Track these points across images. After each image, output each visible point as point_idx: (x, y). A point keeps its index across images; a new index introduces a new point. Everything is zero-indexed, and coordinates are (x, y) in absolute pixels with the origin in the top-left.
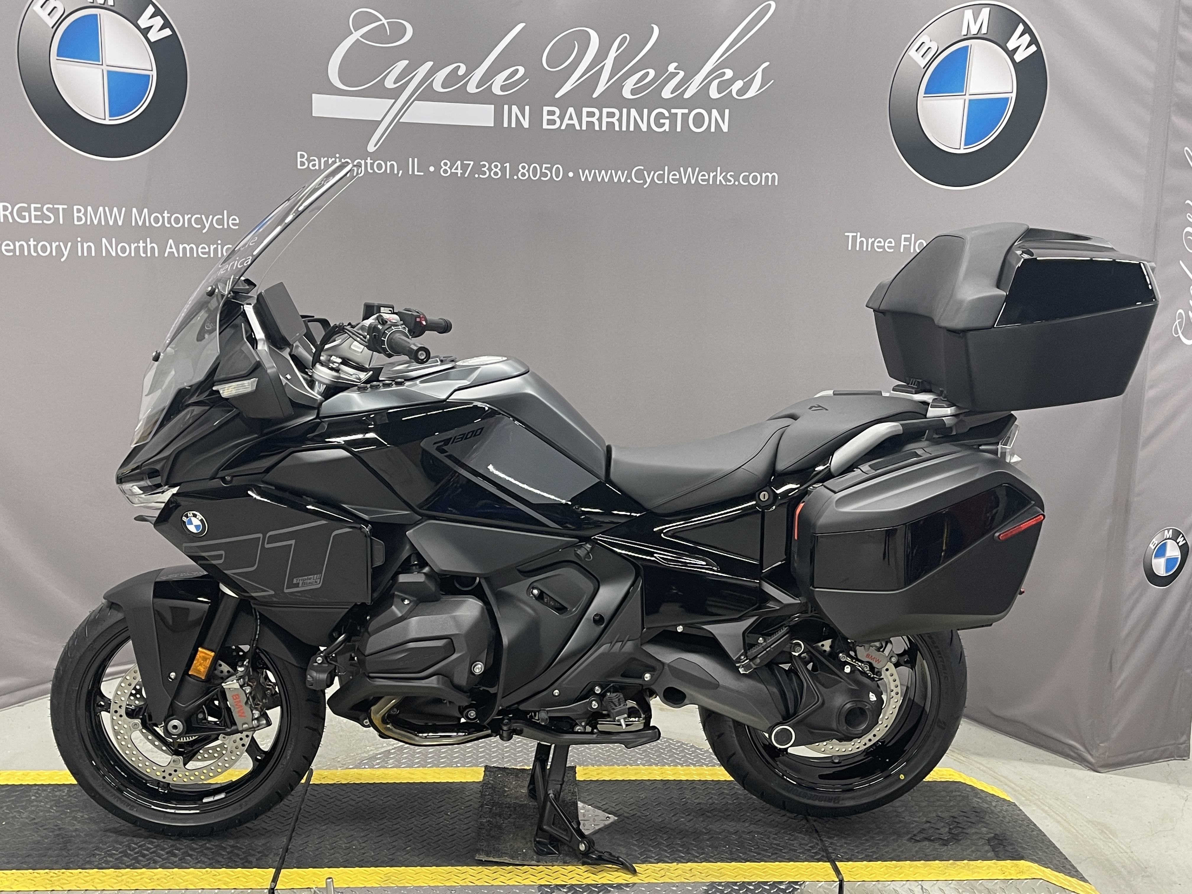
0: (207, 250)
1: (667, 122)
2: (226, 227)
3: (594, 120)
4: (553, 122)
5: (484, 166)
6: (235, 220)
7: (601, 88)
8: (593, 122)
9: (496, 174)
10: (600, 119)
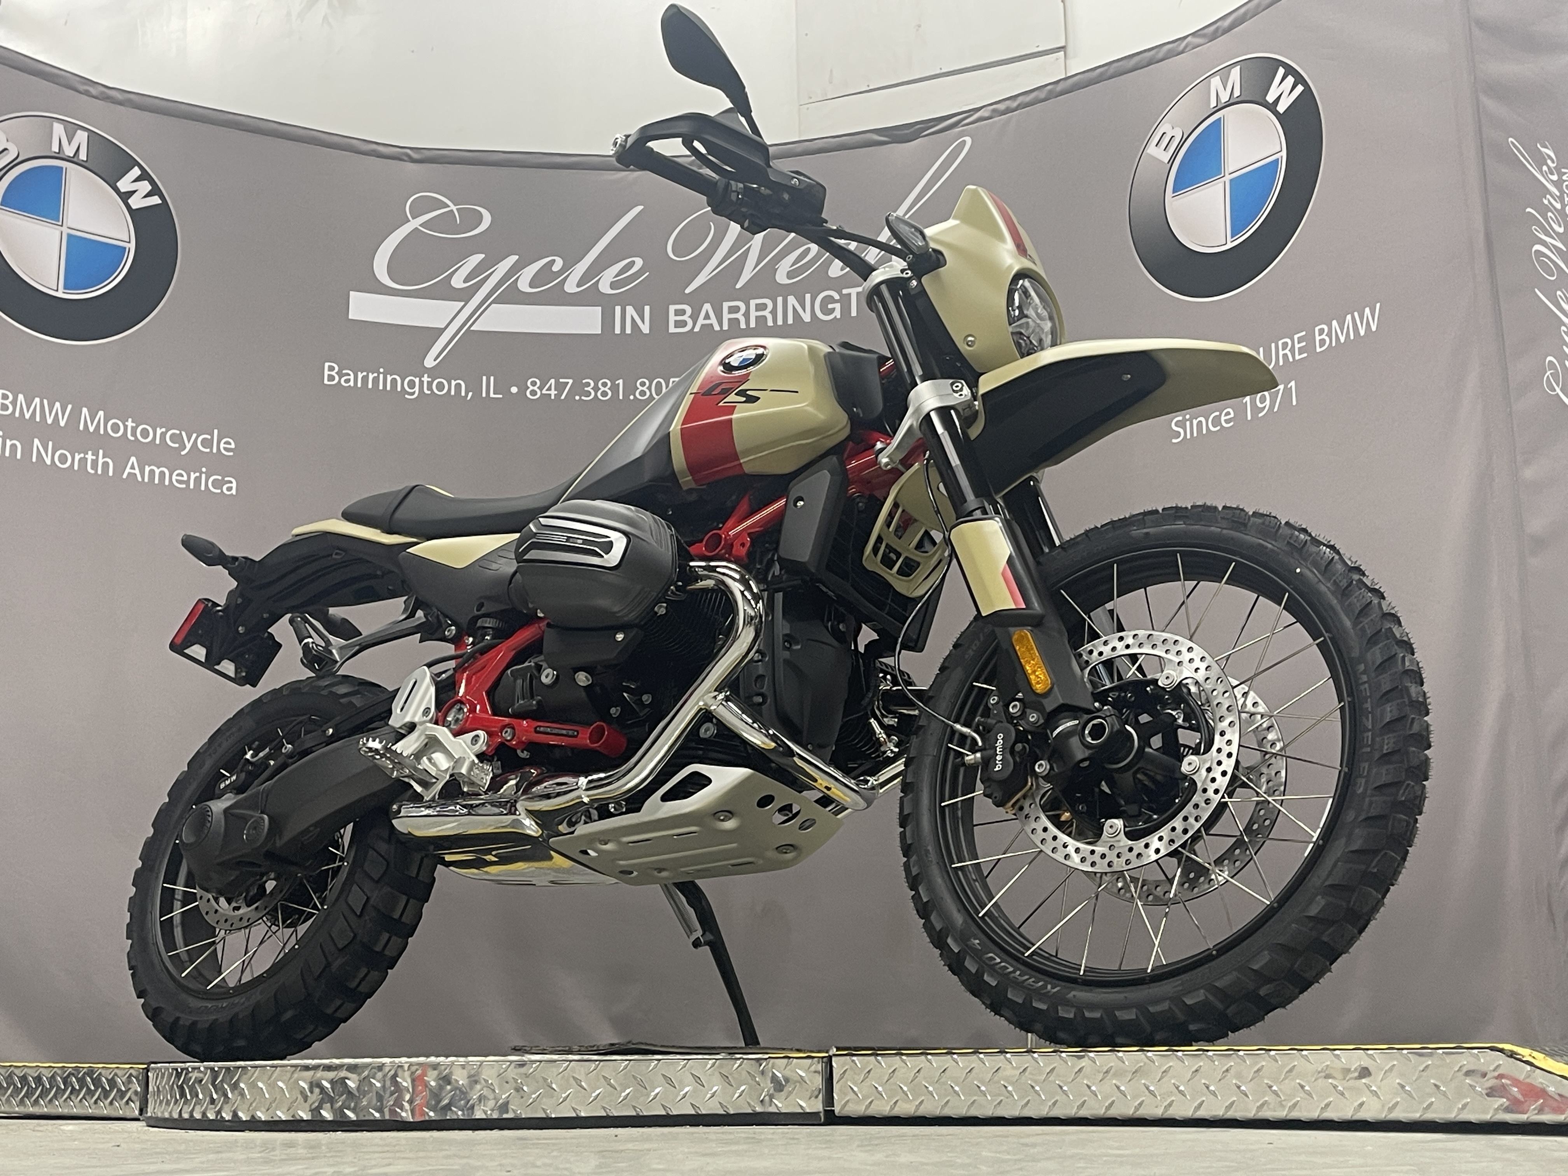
0: (185, 478)
1: (837, 306)
2: (215, 450)
3: (739, 316)
4: (683, 324)
5: (588, 384)
6: (230, 444)
7: (747, 275)
8: (737, 320)
9: (604, 394)
10: (747, 315)
